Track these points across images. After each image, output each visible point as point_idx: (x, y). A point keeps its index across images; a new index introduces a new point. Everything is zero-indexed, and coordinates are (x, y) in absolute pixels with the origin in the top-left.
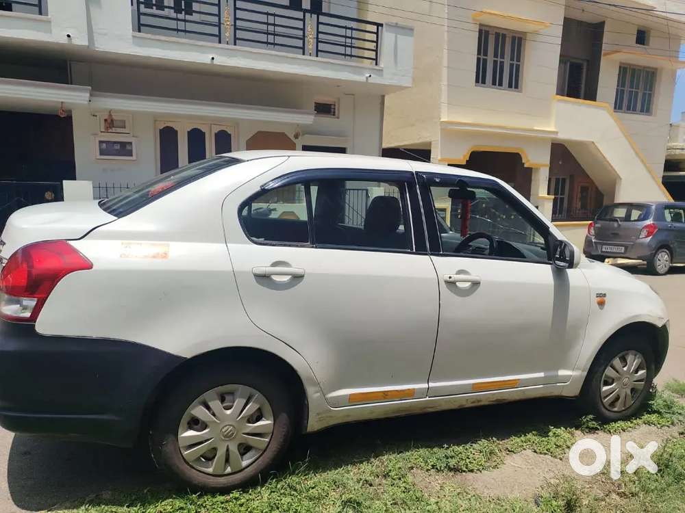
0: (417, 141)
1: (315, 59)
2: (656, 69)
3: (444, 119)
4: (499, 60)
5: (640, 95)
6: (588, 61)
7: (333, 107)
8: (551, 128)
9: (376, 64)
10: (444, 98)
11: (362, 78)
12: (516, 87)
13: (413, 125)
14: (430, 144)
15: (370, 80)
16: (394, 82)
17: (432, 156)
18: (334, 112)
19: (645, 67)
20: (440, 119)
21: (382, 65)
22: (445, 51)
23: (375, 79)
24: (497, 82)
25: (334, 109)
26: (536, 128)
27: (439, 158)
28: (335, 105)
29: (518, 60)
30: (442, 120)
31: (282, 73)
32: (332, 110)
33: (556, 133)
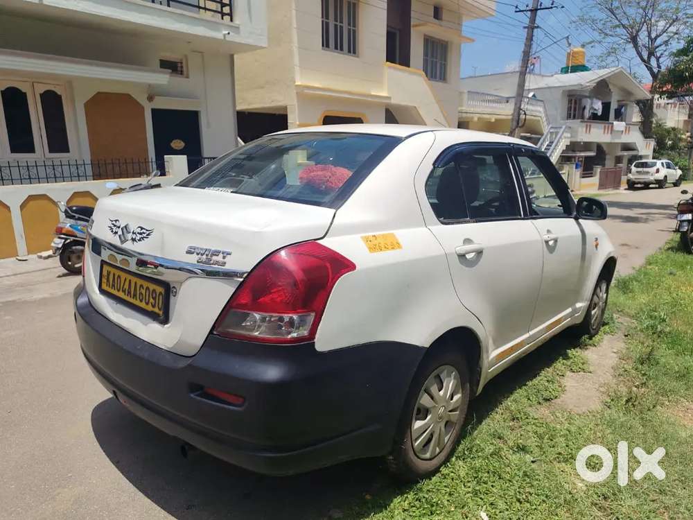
0: (268, 105)
1: (166, 8)
2: (447, 42)
3: (298, 83)
4: (338, 24)
5: (438, 65)
6: (400, 31)
7: (179, 65)
8: (384, 94)
9: (231, 20)
10: (296, 60)
11: (219, 35)
12: (354, 53)
13: (262, 88)
14: (286, 108)
15: (228, 38)
16: (250, 41)
17: (289, 121)
18: (182, 71)
19: (439, 40)
20: (295, 82)
21: (237, 21)
22: (294, 12)
23: (233, 38)
24: (339, 47)
25: (182, 67)
26: (373, 93)
27: (298, 123)
28: (181, 63)
29: (354, 26)
30: (297, 84)
31: (129, 22)
32: (179, 69)
33: (389, 98)
